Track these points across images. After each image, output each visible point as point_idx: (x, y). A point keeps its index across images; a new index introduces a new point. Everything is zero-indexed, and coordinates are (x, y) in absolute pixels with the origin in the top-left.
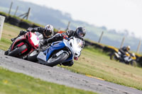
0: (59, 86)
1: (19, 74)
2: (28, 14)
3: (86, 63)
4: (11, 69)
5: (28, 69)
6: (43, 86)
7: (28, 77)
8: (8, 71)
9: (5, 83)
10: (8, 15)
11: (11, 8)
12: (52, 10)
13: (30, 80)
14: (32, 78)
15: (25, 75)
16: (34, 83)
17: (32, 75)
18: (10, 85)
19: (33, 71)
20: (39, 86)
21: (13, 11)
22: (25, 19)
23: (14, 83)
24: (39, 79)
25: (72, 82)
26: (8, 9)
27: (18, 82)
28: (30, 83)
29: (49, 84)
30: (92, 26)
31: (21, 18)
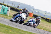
0: (29, 32)
2: (19, 6)
4: (12, 26)
6: (24, 33)
7: (18, 29)
8: (11, 27)
9: (10, 31)
10: (11, 7)
14: (20, 30)
18: (12, 32)
19: (20, 27)
20: (22, 32)
23: (13, 31)
24: (22, 30)
25: (34, 31)
26: (12, 5)
28: (19, 31)
29: (26, 32)
30: (42, 11)
31: (16, 8)
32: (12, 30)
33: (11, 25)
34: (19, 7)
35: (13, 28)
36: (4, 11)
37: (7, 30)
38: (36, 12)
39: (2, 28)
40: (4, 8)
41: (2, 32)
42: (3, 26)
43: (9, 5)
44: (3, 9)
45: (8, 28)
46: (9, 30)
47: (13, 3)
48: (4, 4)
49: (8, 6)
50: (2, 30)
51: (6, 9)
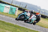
0: (36, 31)
1: (23, 27)
3: (46, 24)
5: (26, 25)
7: (26, 28)
8: (19, 26)
10: (19, 7)
11: (20, 5)
12: (34, 6)
13: (26, 29)
15: (25, 28)
16: (28, 30)
17: (27, 28)
19: (27, 26)
21: (21, 6)
22: (25, 9)
24: (29, 29)
25: (41, 30)
26: (19, 5)
27: (22, 30)
29: (33, 30)
31: (24, 8)
32: (19, 29)
33: (18, 24)
34: (27, 7)
35: (20, 27)
36: (12, 11)
37: (14, 29)
38: (43, 12)
39: (10, 27)
40: (13, 9)
41: (10, 31)
42: (11, 25)
43: (17, 5)
44: (11, 9)
45: (16, 27)
46: (17, 29)
47: (21, 3)
48: (12, 4)
49: (16, 7)
50: (10, 29)
51: (14, 9)
